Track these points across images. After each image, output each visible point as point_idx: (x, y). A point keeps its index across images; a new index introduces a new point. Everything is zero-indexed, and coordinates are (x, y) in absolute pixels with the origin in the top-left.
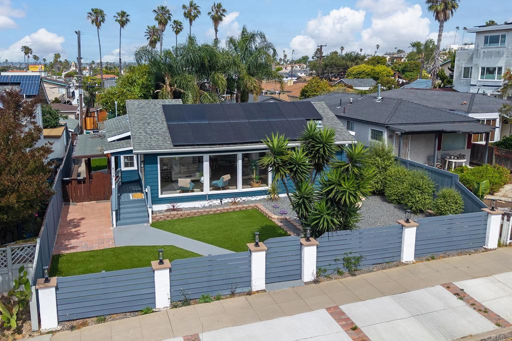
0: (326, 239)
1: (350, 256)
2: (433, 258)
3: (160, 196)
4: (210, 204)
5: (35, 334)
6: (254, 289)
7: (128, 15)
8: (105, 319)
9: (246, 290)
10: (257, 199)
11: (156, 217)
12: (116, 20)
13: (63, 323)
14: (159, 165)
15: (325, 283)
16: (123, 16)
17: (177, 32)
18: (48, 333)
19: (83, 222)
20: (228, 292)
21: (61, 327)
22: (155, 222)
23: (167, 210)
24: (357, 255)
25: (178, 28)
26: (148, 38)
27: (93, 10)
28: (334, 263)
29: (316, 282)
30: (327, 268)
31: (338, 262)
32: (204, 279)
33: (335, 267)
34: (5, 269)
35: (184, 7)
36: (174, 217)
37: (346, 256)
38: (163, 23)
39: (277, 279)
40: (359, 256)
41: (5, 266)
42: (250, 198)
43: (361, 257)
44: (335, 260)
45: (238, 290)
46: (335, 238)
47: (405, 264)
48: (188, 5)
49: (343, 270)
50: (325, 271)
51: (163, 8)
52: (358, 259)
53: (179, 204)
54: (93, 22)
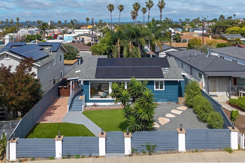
0: (136, 135)
1: (149, 144)
2: (196, 151)
3: (90, 99)
4: (112, 104)
5: (7, 161)
6: (100, 155)
7: (123, 7)
8: (35, 159)
9: (97, 154)
11: (86, 109)
12: (118, 9)
13: (19, 158)
14: (90, 86)
15: (135, 157)
16: (121, 7)
17: (144, 13)
18: (11, 162)
19: (59, 107)
20: (88, 155)
21: (17, 160)
22: (85, 111)
23: (92, 106)
24: (154, 144)
25: (144, 11)
26: (131, 16)
27: (109, 5)
28: (141, 147)
29: (130, 156)
30: (138, 149)
31: (143, 147)
32: (78, 147)
33: (142, 149)
34: (9, 130)
35: (146, 3)
36: (93, 110)
37: (147, 144)
38: (137, 10)
39: (113, 151)
40: (154, 145)
41: (9, 129)
43: (155, 145)
44: (141, 146)
45: (93, 154)
46: (141, 135)
47: (180, 153)
48: (148, 1)
49: (146, 151)
50: (137, 150)
51: (136, 3)
52: (154, 147)
53: (98, 103)
54: (109, 10)
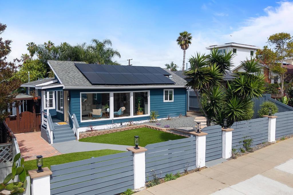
1: (246, 139)
2: (284, 139)
3: (82, 121)
4: (114, 126)
9: (194, 168)
10: (142, 122)
11: (82, 135)
14: (81, 99)
22: (81, 139)
24: (249, 138)
31: (241, 144)
42: (138, 122)
45: (189, 169)
48: (47, 43)
51: (32, 43)
